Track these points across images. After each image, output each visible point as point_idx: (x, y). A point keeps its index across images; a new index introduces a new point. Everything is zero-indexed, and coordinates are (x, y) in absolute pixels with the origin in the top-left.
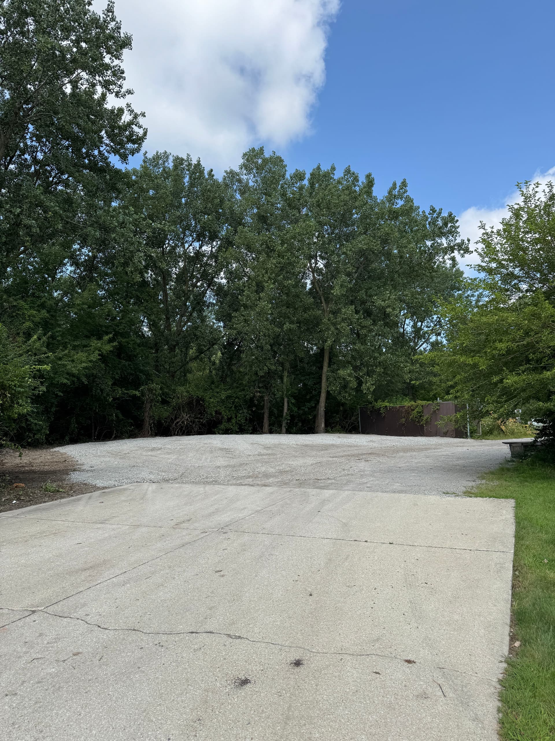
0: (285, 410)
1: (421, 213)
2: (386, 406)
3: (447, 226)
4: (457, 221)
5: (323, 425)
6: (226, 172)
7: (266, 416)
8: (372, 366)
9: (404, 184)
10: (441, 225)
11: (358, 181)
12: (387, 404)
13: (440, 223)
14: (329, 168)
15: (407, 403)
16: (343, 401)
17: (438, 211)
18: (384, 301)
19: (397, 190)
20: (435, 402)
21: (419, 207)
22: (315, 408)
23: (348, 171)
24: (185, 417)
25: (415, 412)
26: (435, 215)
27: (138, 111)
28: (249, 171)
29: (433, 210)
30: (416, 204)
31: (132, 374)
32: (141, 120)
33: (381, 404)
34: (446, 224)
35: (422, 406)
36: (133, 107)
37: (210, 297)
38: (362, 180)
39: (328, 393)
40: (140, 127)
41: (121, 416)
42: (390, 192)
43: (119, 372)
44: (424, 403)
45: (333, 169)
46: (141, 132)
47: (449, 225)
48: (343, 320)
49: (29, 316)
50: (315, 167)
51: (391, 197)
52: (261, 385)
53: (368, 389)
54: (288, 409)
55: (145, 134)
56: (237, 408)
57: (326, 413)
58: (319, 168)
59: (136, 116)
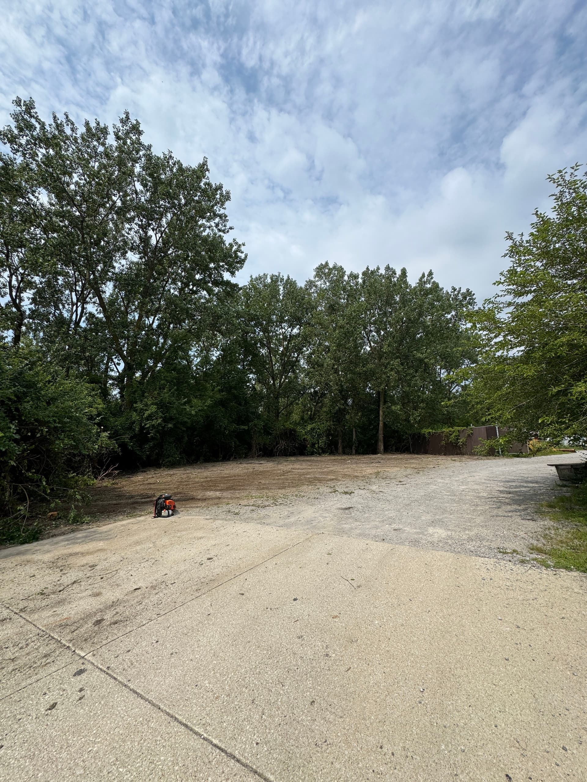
0: (354, 437)
1: (445, 292)
2: (430, 432)
3: (466, 300)
4: (474, 294)
5: (382, 448)
6: (306, 281)
7: (340, 441)
8: (417, 403)
9: (431, 274)
10: (461, 298)
11: (395, 274)
12: (431, 430)
13: (460, 297)
14: (376, 268)
15: (446, 430)
16: (396, 429)
17: (458, 289)
18: (422, 354)
19: (425, 278)
20: (469, 427)
21: (443, 288)
22: (376, 435)
23: (388, 268)
24: (283, 444)
25: (453, 436)
26: (456, 293)
27: (240, 243)
28: (321, 278)
29: (454, 289)
30: (441, 286)
31: (245, 415)
32: (243, 248)
33: (426, 431)
34: (465, 298)
35: (459, 431)
36: (237, 240)
37: (303, 364)
38: (398, 273)
39: (384, 423)
40: (242, 252)
41: (238, 443)
42: (420, 280)
43: (235, 414)
44: (459, 428)
45: (378, 269)
46: (243, 256)
47: (468, 298)
48: (392, 370)
49: (164, 377)
50: (365, 269)
51: (421, 282)
52: (335, 420)
53: (415, 419)
54: (356, 436)
55: (246, 256)
56: (319, 436)
57: (384, 438)
58: (368, 268)
59: (240, 246)
